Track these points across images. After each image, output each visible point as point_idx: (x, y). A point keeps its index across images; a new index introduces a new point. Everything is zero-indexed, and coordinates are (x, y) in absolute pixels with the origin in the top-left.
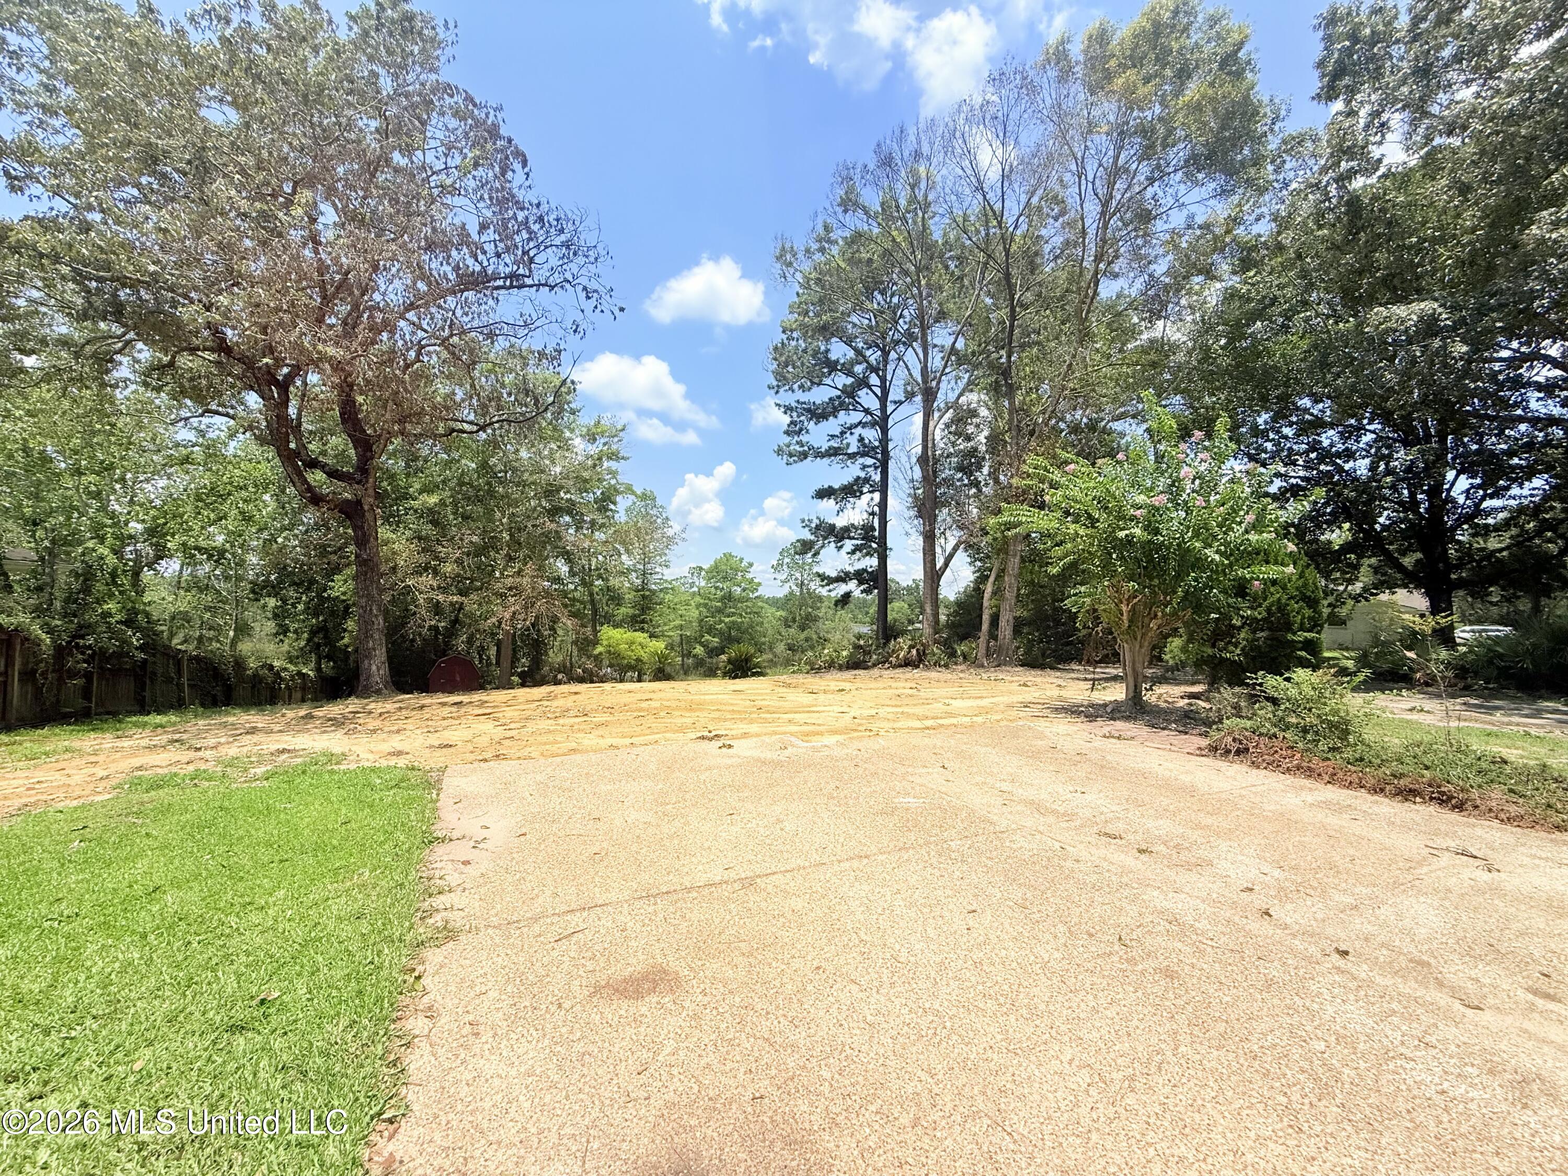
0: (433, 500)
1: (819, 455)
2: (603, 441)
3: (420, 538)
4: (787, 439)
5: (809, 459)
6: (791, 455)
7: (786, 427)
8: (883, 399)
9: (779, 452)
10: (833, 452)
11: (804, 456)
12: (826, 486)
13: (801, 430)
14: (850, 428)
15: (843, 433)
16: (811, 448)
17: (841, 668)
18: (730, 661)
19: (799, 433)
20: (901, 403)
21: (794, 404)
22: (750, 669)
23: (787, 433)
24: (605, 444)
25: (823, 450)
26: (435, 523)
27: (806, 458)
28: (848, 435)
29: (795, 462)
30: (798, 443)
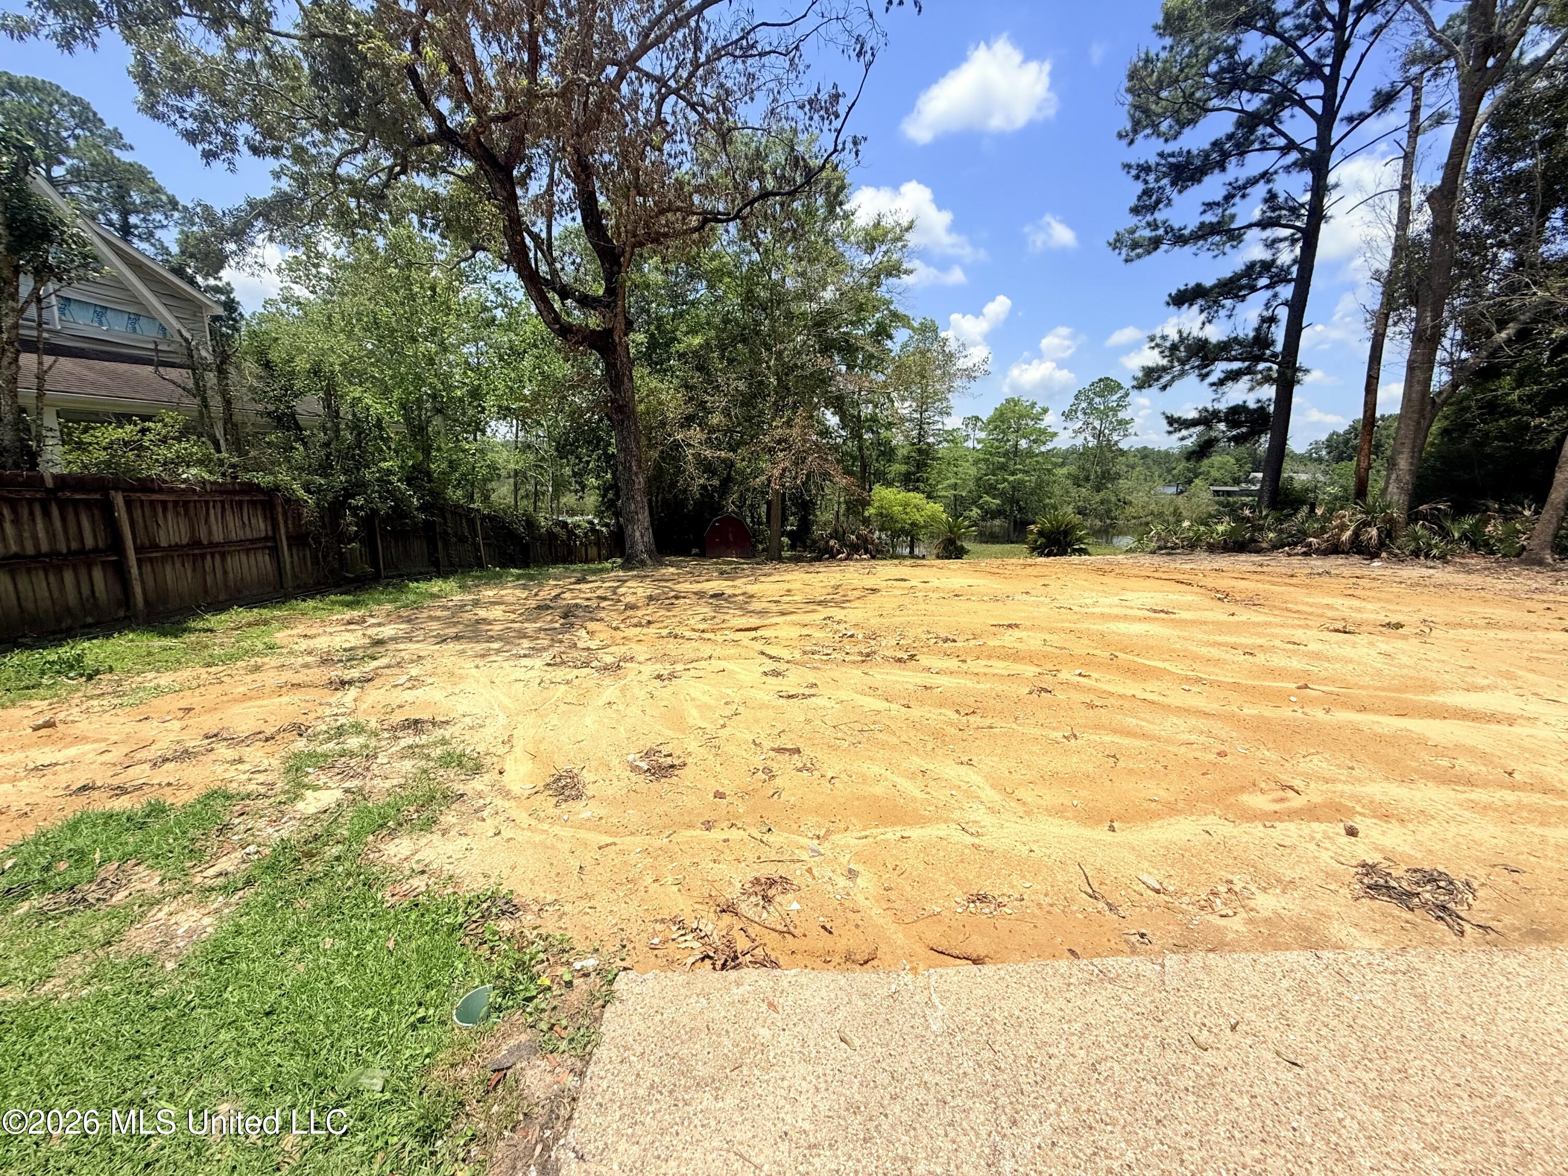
0: (697, 341)
1: (1180, 239)
2: (884, 248)
3: (687, 387)
4: (1133, 221)
5: (1164, 247)
6: (1135, 245)
7: (1133, 202)
8: (1325, 121)
9: (1117, 244)
10: (1204, 232)
11: (1156, 243)
12: (1191, 284)
13: (1158, 202)
14: (1245, 187)
15: (1228, 198)
16: (1169, 230)
17: (1212, 549)
18: (1041, 533)
19: (1153, 208)
20: (1363, 117)
21: (1153, 160)
22: (1070, 545)
23: (1135, 211)
24: (885, 253)
25: (1186, 232)
26: (700, 368)
27: (1156, 248)
28: (1237, 199)
29: (1139, 256)
30: (1149, 224)
